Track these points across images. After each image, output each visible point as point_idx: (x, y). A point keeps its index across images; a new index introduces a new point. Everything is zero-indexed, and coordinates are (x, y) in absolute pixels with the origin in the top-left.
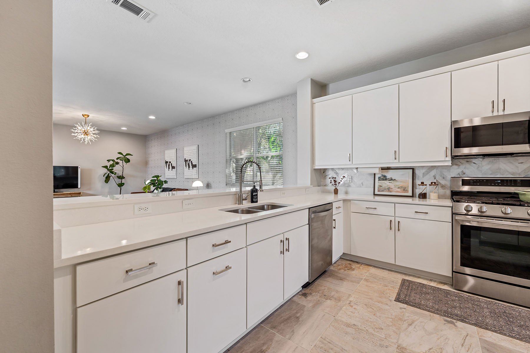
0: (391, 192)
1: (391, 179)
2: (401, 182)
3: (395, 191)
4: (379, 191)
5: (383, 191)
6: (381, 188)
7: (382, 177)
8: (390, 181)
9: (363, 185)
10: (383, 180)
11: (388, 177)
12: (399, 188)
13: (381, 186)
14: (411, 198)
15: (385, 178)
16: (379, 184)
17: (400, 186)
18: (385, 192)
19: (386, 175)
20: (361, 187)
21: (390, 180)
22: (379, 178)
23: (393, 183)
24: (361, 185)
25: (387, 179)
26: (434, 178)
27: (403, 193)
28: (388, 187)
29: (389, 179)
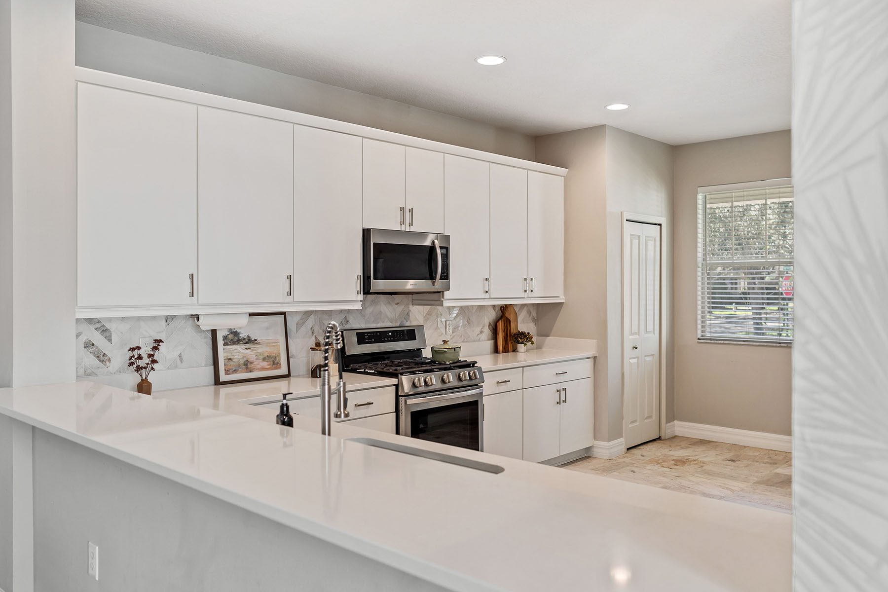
0: (251, 372)
1: (249, 341)
2: (268, 345)
3: (259, 367)
4: (227, 372)
5: (235, 371)
6: (232, 363)
7: (231, 336)
8: (247, 346)
9: (181, 360)
10: (234, 343)
11: (242, 336)
12: (264, 359)
13: (230, 359)
14: (285, 380)
15: (237, 338)
16: (226, 354)
17: (266, 354)
18: (241, 372)
19: (238, 331)
20: (176, 367)
21: (246, 343)
22: (225, 338)
23: (252, 349)
24: (179, 362)
25: (241, 340)
26: (311, 333)
27: (272, 369)
28: (245, 359)
29: (244, 339)
